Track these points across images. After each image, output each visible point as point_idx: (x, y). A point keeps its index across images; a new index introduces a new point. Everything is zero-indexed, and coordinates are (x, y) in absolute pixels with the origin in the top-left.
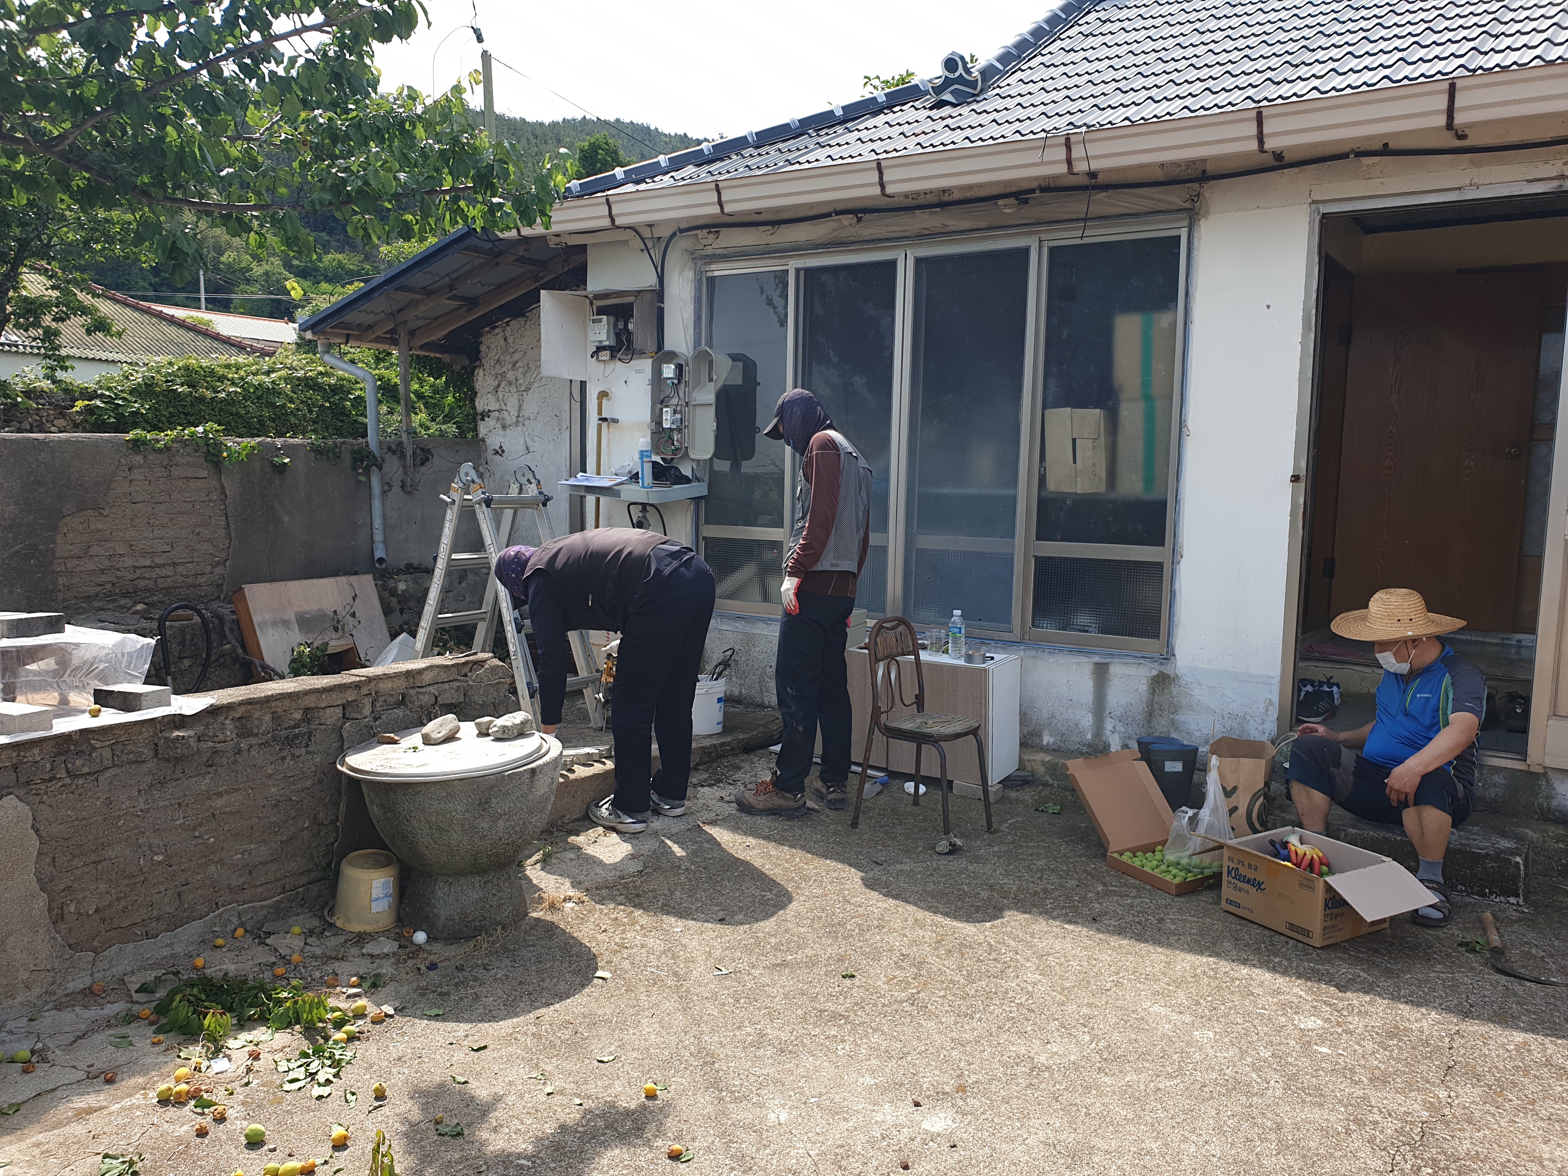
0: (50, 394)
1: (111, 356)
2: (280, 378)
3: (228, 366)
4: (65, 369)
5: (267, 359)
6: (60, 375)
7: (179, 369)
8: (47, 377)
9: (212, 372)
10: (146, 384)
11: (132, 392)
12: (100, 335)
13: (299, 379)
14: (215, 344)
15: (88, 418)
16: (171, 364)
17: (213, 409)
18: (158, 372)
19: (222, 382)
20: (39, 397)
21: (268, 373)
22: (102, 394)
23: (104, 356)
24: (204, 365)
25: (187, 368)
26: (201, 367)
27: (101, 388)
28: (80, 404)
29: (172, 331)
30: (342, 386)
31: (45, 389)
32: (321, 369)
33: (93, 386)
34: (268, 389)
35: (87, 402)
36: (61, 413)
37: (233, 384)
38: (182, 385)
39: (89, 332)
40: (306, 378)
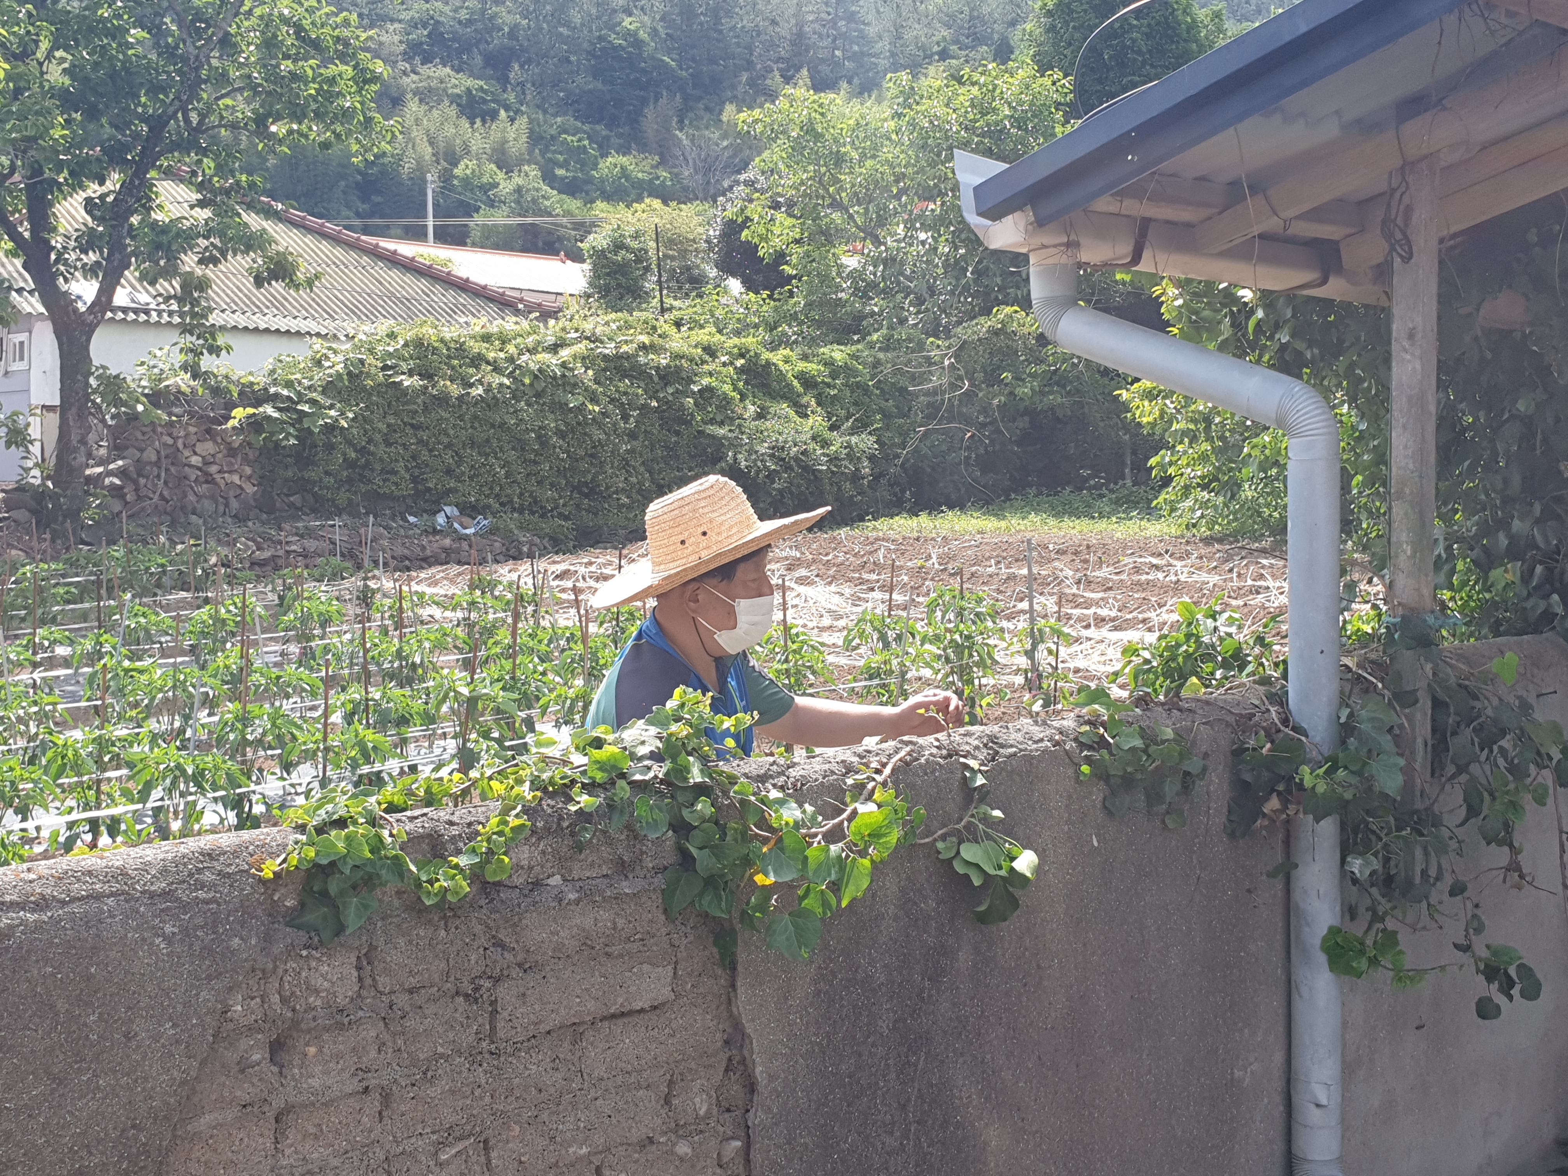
0: (190, 399)
1: (294, 325)
2: (575, 357)
3: (486, 338)
4: (215, 350)
5: (552, 322)
6: (207, 362)
7: (406, 345)
8: (185, 367)
9: (461, 349)
10: (350, 374)
11: (328, 388)
12: (278, 286)
13: (605, 357)
14: (464, 298)
15: (252, 438)
16: (392, 336)
17: (461, 418)
18: (371, 351)
19: (477, 367)
20: (173, 404)
21: (554, 348)
22: (277, 395)
23: (283, 324)
24: (448, 336)
25: (419, 343)
26: (442, 340)
27: (275, 382)
28: (239, 413)
29: (394, 277)
30: (679, 369)
31: (184, 388)
32: (645, 339)
33: (260, 380)
34: (555, 378)
35: (250, 410)
36: (208, 431)
37: (497, 369)
38: (411, 373)
39: (259, 282)
40: (619, 357)
